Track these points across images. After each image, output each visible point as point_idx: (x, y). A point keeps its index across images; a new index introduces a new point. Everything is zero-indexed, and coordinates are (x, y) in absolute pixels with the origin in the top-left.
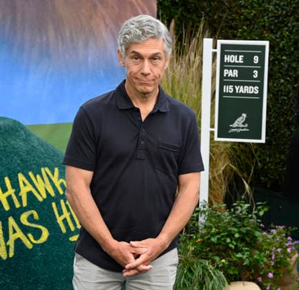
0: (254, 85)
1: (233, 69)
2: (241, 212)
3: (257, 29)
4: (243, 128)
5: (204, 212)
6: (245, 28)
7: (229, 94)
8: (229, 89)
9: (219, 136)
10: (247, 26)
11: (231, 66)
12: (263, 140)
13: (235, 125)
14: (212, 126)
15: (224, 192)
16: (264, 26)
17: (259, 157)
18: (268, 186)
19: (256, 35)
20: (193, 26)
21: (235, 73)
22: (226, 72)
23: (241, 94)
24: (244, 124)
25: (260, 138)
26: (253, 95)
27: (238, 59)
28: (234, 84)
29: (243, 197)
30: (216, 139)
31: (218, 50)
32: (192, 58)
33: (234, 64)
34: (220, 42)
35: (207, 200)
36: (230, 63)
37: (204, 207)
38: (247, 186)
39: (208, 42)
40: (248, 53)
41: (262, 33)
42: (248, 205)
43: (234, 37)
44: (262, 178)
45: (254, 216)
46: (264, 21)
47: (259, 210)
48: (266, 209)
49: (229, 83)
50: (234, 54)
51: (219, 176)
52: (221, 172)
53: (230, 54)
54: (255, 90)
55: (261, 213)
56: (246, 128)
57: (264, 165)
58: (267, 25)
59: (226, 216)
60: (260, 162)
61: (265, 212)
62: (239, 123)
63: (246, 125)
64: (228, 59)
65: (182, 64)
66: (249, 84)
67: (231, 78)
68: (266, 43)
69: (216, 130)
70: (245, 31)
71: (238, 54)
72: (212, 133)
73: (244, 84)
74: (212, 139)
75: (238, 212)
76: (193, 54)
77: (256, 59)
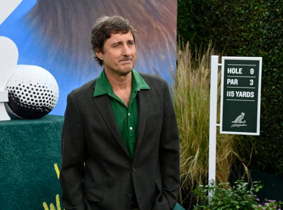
0: (250, 91)
1: (234, 78)
2: (241, 189)
3: (253, 48)
4: (242, 124)
5: (212, 188)
6: (244, 47)
7: (231, 98)
8: (231, 94)
9: (223, 130)
10: (246, 45)
11: (233, 76)
12: (258, 133)
13: (236, 121)
14: (218, 122)
15: (229, 172)
16: (259, 46)
17: (256, 146)
18: (264, 169)
19: (253, 53)
20: (203, 46)
21: (236, 82)
22: (229, 81)
23: (241, 98)
24: (243, 120)
25: (256, 132)
26: (250, 98)
27: (238, 71)
28: (235, 90)
29: (243, 178)
30: (221, 132)
31: (223, 65)
32: (203, 70)
33: (235, 74)
34: (224, 58)
35: (214, 179)
36: (232, 74)
37: (212, 184)
38: (246, 169)
39: (215, 59)
40: (246, 67)
41: (258, 51)
42: (247, 183)
43: (236, 54)
44: (258, 163)
45: (251, 192)
46: (260, 42)
47: (255, 188)
48: (261, 187)
49: (231, 90)
50: (235, 67)
51: (225, 160)
52: (226, 157)
53: (232, 67)
54: (251, 94)
55: (257, 190)
56: (245, 124)
57: (260, 152)
58: (262, 45)
59: (230, 192)
60: (257, 149)
61: (260, 189)
62: (239, 120)
63: (245, 122)
64: (230, 71)
65: (195, 75)
66: (246, 90)
67: (232, 85)
68: (260, 59)
69: (221, 125)
70: (245, 49)
71: (238, 67)
72: (218, 127)
73: (242, 90)
74: (218, 132)
75: (239, 189)
76: (203, 67)
77: (252, 71)
